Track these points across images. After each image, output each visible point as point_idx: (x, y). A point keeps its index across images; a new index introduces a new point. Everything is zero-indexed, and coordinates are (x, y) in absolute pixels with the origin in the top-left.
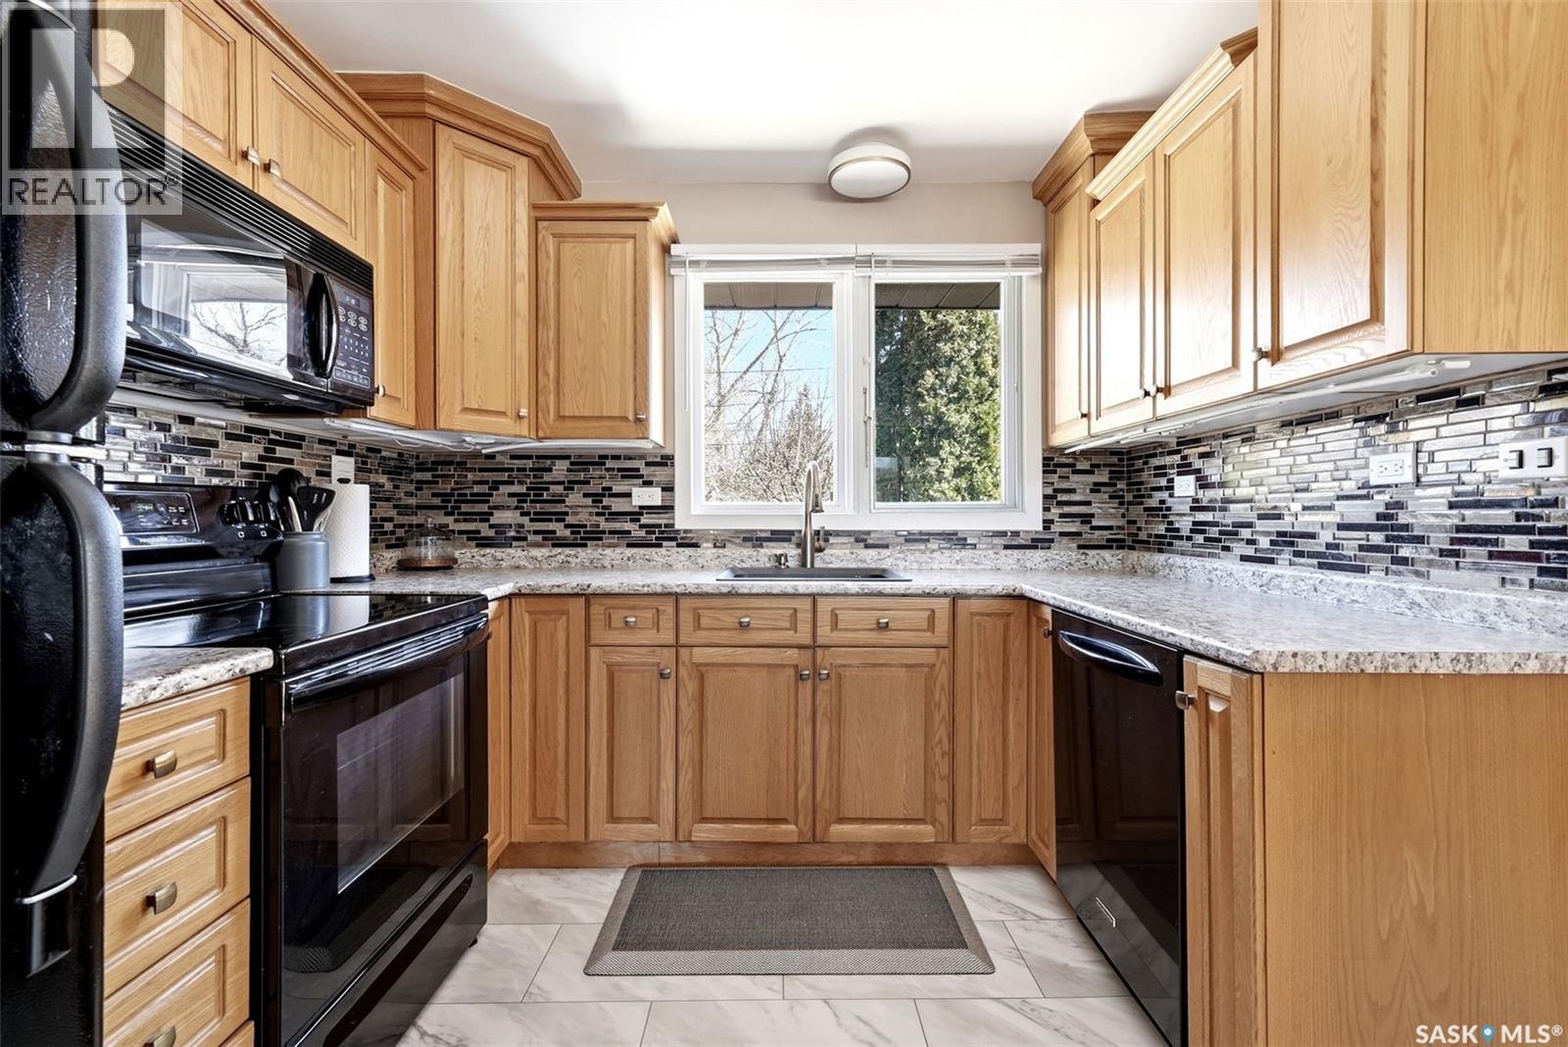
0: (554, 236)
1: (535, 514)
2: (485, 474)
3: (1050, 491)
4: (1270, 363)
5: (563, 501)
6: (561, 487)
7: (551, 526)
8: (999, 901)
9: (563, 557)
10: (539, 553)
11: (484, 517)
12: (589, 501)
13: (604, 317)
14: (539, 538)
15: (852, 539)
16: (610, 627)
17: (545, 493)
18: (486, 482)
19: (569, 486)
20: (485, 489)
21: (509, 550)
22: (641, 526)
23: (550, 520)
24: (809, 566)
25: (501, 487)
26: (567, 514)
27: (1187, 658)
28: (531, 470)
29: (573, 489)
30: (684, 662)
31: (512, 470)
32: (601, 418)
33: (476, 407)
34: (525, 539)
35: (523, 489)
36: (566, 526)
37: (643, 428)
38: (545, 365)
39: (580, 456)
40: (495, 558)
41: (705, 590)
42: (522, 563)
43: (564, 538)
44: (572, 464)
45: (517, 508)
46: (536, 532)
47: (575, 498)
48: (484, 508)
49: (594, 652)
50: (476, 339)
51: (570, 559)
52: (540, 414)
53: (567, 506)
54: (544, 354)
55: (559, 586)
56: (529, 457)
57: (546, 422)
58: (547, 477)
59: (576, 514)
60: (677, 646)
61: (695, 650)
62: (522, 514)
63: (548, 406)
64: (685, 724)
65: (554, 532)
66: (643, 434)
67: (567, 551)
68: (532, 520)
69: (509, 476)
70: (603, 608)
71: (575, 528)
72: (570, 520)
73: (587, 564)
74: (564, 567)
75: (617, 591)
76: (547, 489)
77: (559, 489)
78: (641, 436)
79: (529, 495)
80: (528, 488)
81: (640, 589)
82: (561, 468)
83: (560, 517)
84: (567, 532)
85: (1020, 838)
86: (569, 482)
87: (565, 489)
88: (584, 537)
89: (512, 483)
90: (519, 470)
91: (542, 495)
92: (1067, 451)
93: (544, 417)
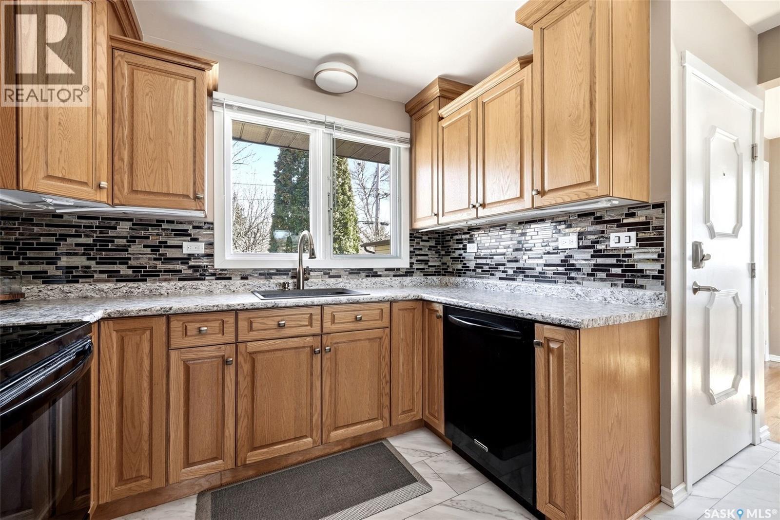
0: (128, 63)
1: (100, 258)
2: (53, 229)
3: (412, 249)
4: (540, 197)
5: (127, 250)
6: (125, 241)
7: (115, 268)
8: (417, 450)
9: (127, 288)
10: (106, 286)
11: (52, 261)
12: (149, 250)
13: (171, 127)
14: (105, 276)
15: (322, 273)
16: (186, 335)
17: (110, 244)
18: (55, 235)
19: (132, 240)
20: (53, 240)
21: (76, 285)
22: (190, 267)
23: (115, 263)
24: (301, 289)
25: (68, 239)
26: (130, 259)
27: (536, 325)
28: (97, 227)
29: (135, 242)
30: (241, 353)
31: (80, 227)
32: (168, 194)
33: (60, 176)
34: (92, 277)
35: (90, 241)
36: (129, 268)
37: (201, 204)
38: (120, 153)
39: (141, 220)
40: (63, 292)
41: (257, 306)
42: (89, 294)
43: (127, 276)
44: (133, 224)
45: (84, 254)
46: (101, 272)
47: (136, 248)
48: (52, 254)
49: (174, 355)
50: (60, 123)
51: (133, 290)
52: (116, 188)
53: (130, 254)
54: (119, 145)
55: (146, 310)
56: (97, 218)
57: (121, 193)
58: (111, 233)
59: (138, 259)
60: (237, 343)
61: (249, 344)
62: (88, 259)
63: (122, 182)
64: (242, 391)
65: (119, 272)
66: (200, 207)
67: (131, 284)
68: (97, 263)
69: (76, 231)
70: (181, 322)
71: (136, 269)
72: (132, 263)
73: (147, 292)
74: (128, 296)
75: (193, 310)
76: (113, 241)
77: (123, 242)
78: (199, 208)
79: (96, 245)
80: (94, 241)
81: (212, 308)
82: (124, 228)
83: (124, 261)
84: (130, 272)
85: (419, 417)
86: (131, 237)
87: (128, 241)
88: (142, 274)
89: (80, 236)
90: (85, 227)
91: (108, 246)
92: (420, 231)
93: (119, 189)
